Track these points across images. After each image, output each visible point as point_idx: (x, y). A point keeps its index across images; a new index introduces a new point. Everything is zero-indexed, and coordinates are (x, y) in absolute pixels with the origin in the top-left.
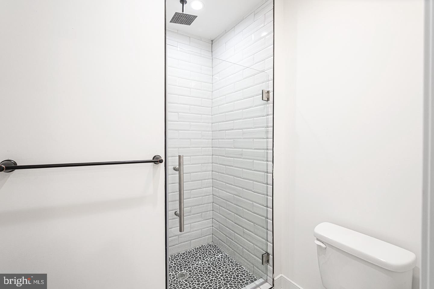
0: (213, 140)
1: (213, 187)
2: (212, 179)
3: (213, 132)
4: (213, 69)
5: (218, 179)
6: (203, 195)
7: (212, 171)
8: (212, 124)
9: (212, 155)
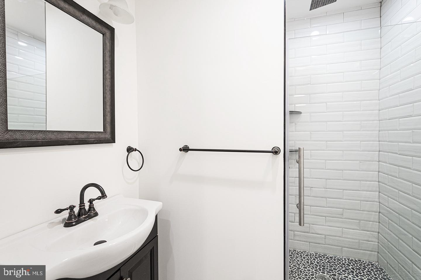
0: (380, 132)
1: (379, 192)
2: (379, 182)
3: (380, 122)
4: (382, 38)
5: (387, 183)
6: (362, 199)
7: (379, 172)
8: (379, 111)
9: (379, 151)
